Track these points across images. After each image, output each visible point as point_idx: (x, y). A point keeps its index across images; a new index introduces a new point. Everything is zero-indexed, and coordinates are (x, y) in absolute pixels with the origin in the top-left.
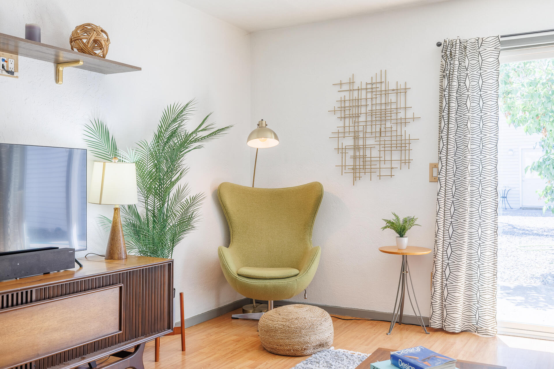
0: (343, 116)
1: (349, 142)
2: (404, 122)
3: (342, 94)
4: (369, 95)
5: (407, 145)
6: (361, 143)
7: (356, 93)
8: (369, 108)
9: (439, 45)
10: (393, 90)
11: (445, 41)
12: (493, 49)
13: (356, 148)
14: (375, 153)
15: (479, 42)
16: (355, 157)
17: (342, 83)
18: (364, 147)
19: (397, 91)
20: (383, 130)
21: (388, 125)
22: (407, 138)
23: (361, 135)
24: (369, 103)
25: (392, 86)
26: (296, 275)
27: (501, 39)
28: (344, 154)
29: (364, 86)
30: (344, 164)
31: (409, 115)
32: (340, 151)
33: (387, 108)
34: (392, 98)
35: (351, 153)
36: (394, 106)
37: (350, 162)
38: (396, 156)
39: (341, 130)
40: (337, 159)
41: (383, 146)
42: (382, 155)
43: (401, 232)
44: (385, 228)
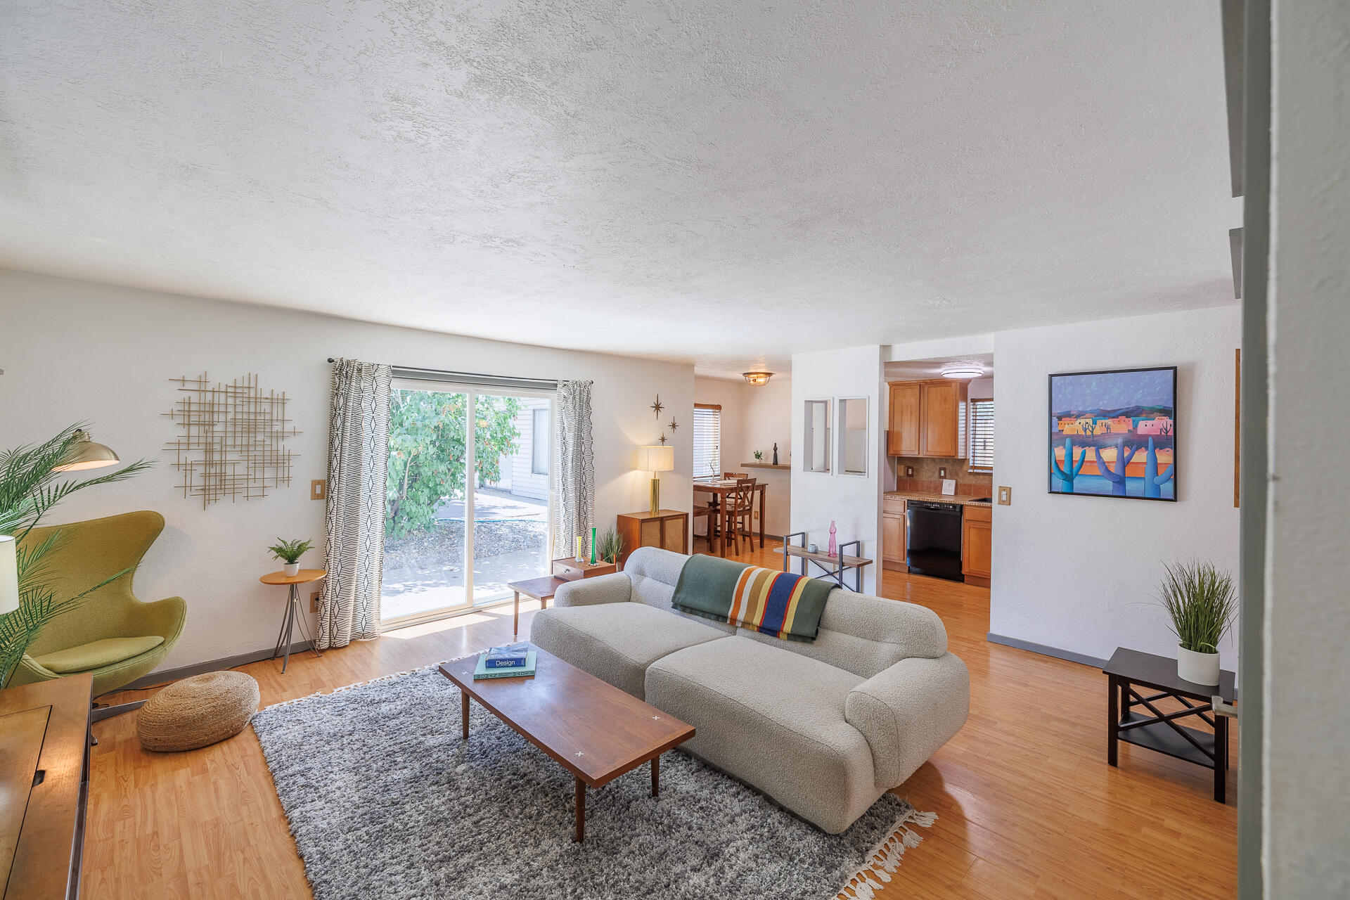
0: (186, 422)
1: (196, 456)
2: (282, 436)
3: (186, 395)
4: (231, 401)
5: (285, 461)
6: (217, 457)
7: (209, 396)
8: (230, 416)
9: (330, 361)
10: (267, 398)
11: (341, 360)
12: (385, 376)
13: (208, 463)
14: (240, 470)
15: (374, 368)
16: (206, 476)
17: (185, 379)
18: (223, 463)
19: (272, 401)
20: (251, 442)
21: (260, 437)
22: (286, 453)
23: (217, 447)
24: (230, 409)
25: (266, 394)
26: (162, 644)
27: (392, 368)
28: (188, 472)
29: (223, 389)
30: (188, 484)
31: (288, 427)
32: (182, 468)
33: (258, 418)
34: (266, 407)
35: (201, 469)
36: (268, 417)
37: (198, 481)
38: (269, 473)
39: (184, 440)
40: (177, 478)
41: (254, 462)
42: (251, 471)
43: (291, 559)
44: (276, 557)
